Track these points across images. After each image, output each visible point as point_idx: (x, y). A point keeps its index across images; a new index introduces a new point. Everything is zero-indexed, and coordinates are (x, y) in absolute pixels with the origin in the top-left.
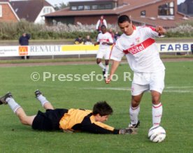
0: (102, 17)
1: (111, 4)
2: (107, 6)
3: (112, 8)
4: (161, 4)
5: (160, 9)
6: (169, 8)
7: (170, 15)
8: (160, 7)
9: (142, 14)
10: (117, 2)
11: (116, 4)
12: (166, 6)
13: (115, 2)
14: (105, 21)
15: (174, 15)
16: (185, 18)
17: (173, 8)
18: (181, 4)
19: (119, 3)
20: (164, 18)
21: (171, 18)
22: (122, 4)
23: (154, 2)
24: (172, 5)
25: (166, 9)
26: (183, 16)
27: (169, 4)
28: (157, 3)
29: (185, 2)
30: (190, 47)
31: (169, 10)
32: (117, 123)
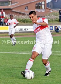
0: (2, 10)
1: (8, 2)
2: (5, 4)
3: (8, 5)
4: (37, 3)
5: (37, 6)
6: (42, 5)
7: (42, 9)
8: (36, 4)
9: (26, 9)
10: (11, 1)
11: (10, 2)
12: (40, 4)
13: (10, 1)
14: (4, 13)
15: (44, 9)
16: (51, 11)
17: (44, 5)
18: (49, 3)
19: (12, 2)
20: (39, 11)
21: (43, 11)
22: (14, 3)
23: (33, 1)
24: (43, 3)
25: (40, 5)
26: (50, 10)
27: (42, 2)
28: (34, 2)
29: (51, 1)
30: (54, 28)
31: (42, 6)
32: (11, 73)
